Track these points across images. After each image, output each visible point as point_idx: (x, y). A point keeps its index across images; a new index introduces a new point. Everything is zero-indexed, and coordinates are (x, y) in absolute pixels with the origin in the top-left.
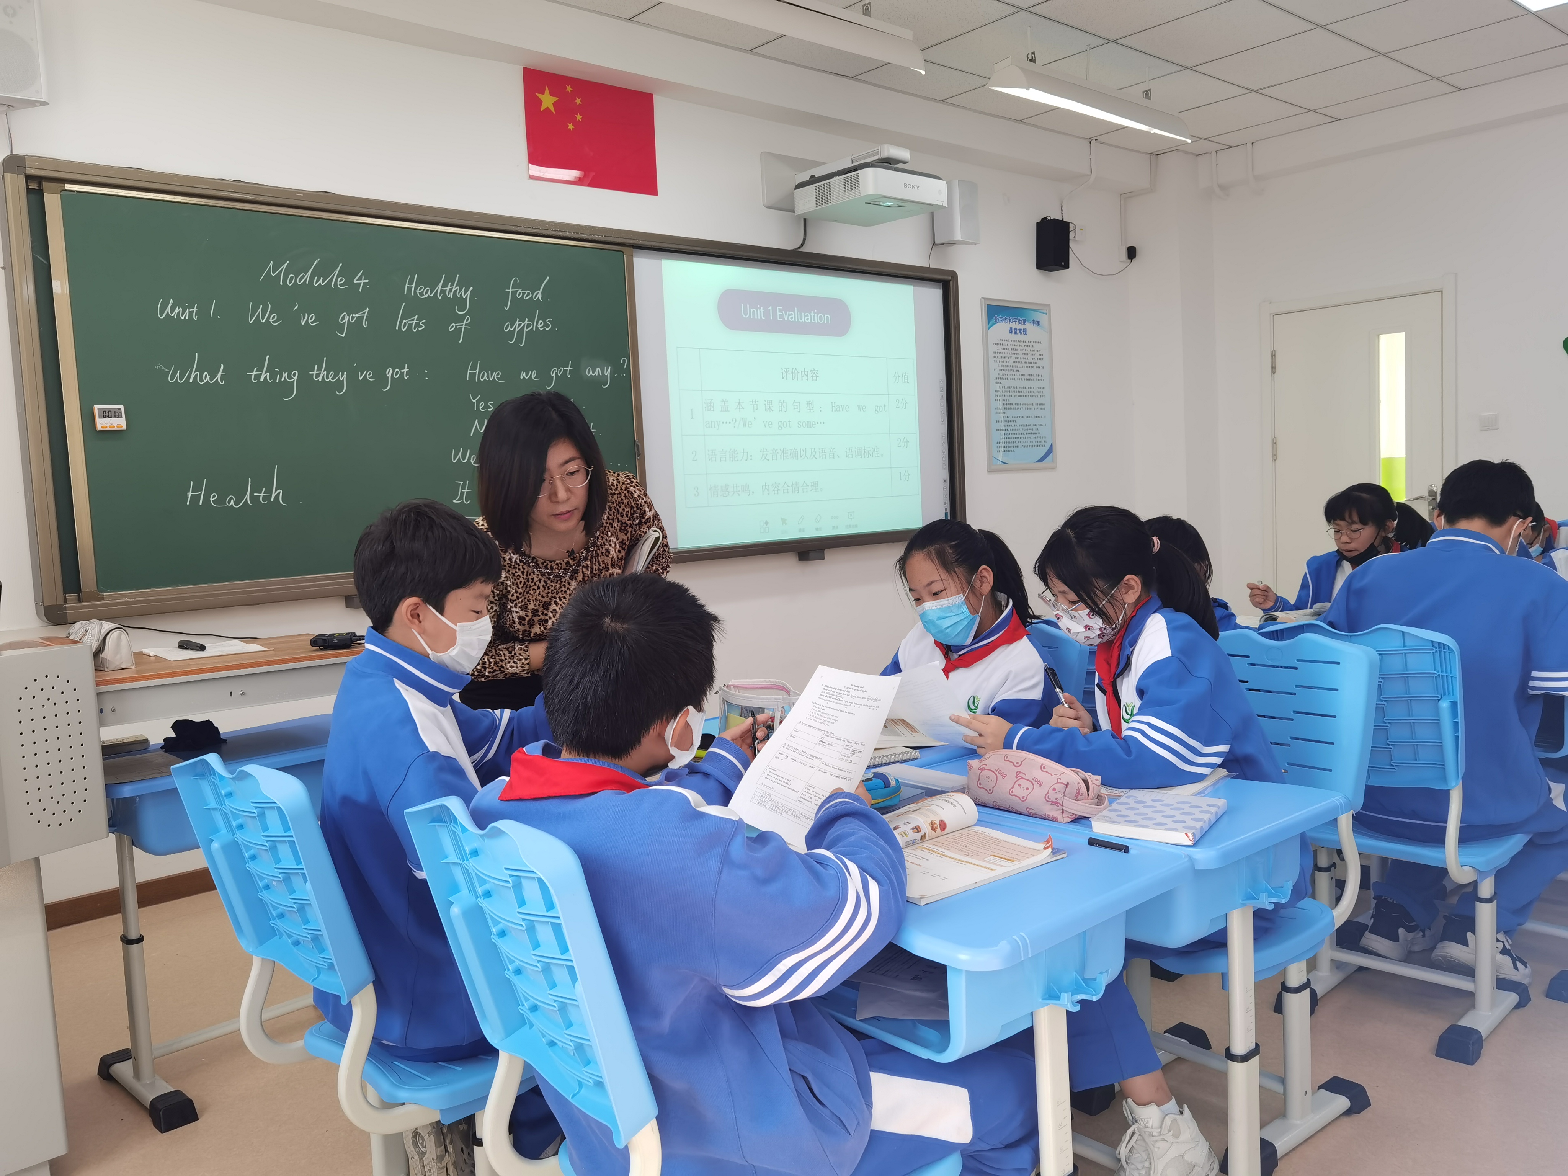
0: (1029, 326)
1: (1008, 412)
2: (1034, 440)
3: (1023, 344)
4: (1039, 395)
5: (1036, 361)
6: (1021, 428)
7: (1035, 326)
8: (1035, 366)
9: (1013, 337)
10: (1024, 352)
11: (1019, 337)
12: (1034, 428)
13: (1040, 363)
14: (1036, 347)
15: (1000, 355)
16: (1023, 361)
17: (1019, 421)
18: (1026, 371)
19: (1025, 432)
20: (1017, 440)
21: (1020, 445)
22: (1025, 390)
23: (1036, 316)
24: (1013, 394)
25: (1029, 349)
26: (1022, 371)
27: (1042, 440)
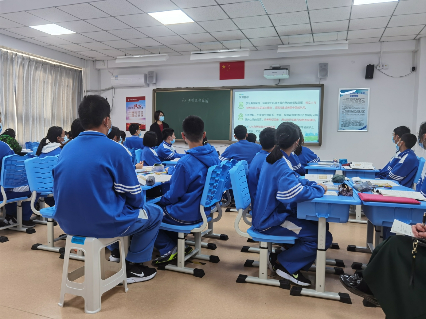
0: (359, 94)
1: (347, 117)
2: (358, 124)
3: (356, 99)
4: (362, 112)
5: (362, 103)
6: (352, 121)
7: (362, 94)
8: (361, 105)
9: (352, 97)
10: (356, 101)
11: (354, 97)
12: (359, 121)
13: (363, 104)
14: (362, 99)
15: (345, 103)
16: (356, 104)
17: (352, 119)
18: (357, 106)
19: (354, 122)
20: (350, 124)
21: (352, 125)
22: (355, 111)
23: (363, 91)
24: (350, 112)
25: (358, 100)
26: (354, 106)
27: (362, 124)
